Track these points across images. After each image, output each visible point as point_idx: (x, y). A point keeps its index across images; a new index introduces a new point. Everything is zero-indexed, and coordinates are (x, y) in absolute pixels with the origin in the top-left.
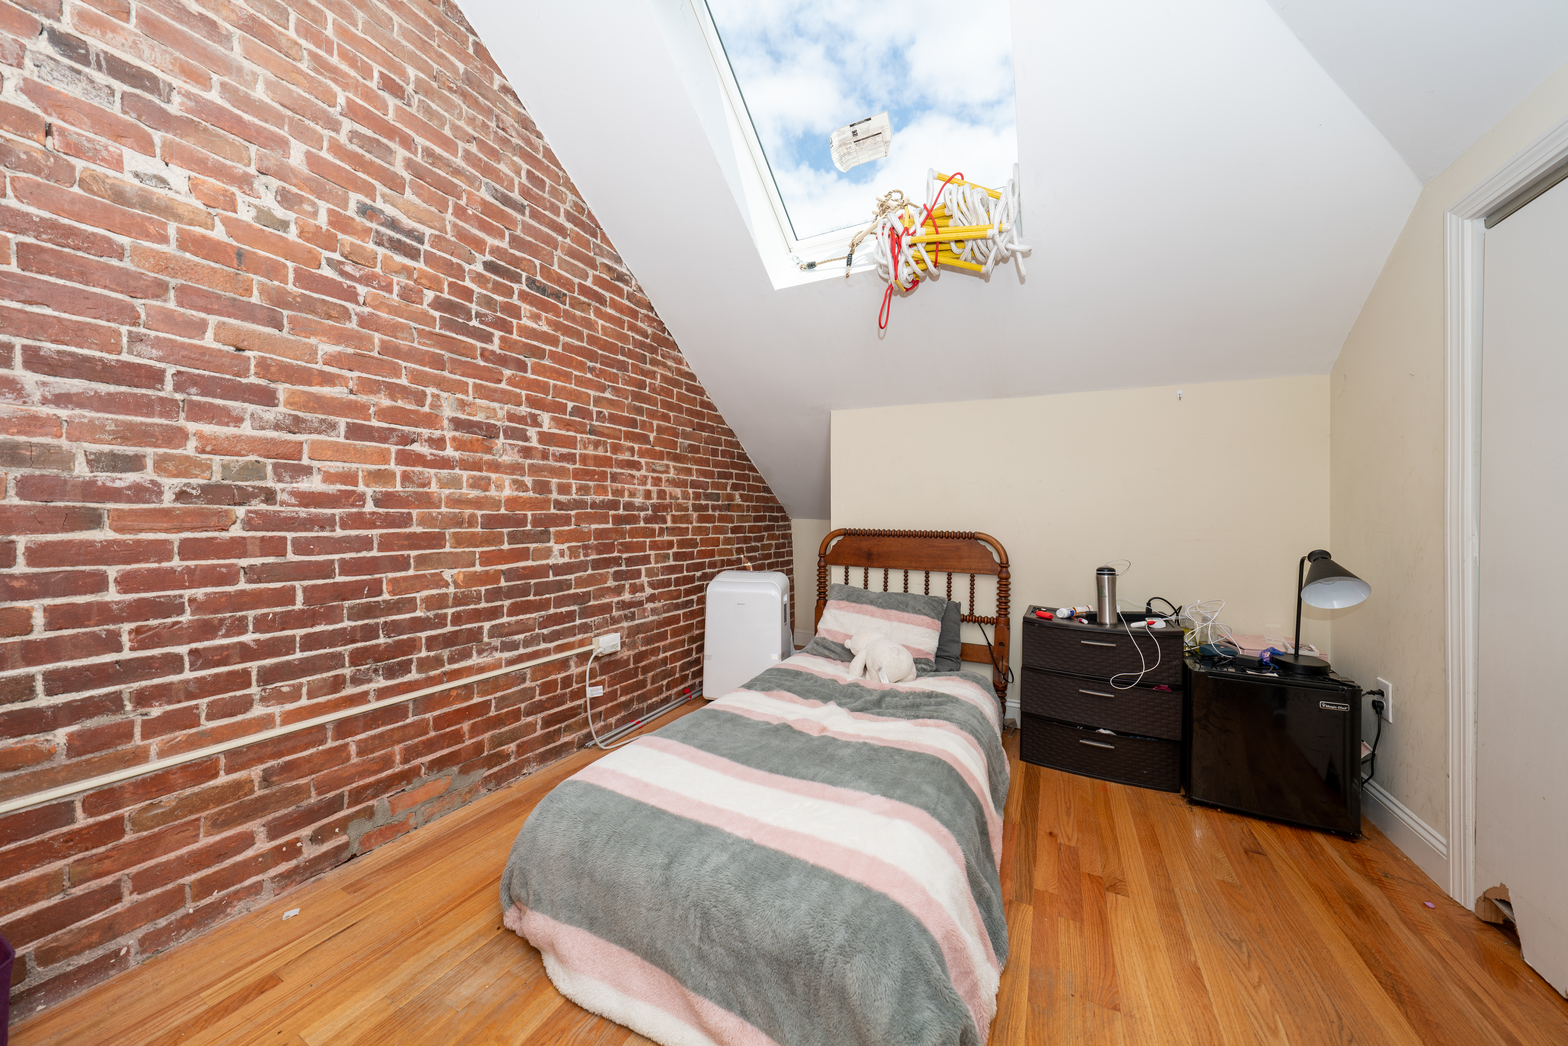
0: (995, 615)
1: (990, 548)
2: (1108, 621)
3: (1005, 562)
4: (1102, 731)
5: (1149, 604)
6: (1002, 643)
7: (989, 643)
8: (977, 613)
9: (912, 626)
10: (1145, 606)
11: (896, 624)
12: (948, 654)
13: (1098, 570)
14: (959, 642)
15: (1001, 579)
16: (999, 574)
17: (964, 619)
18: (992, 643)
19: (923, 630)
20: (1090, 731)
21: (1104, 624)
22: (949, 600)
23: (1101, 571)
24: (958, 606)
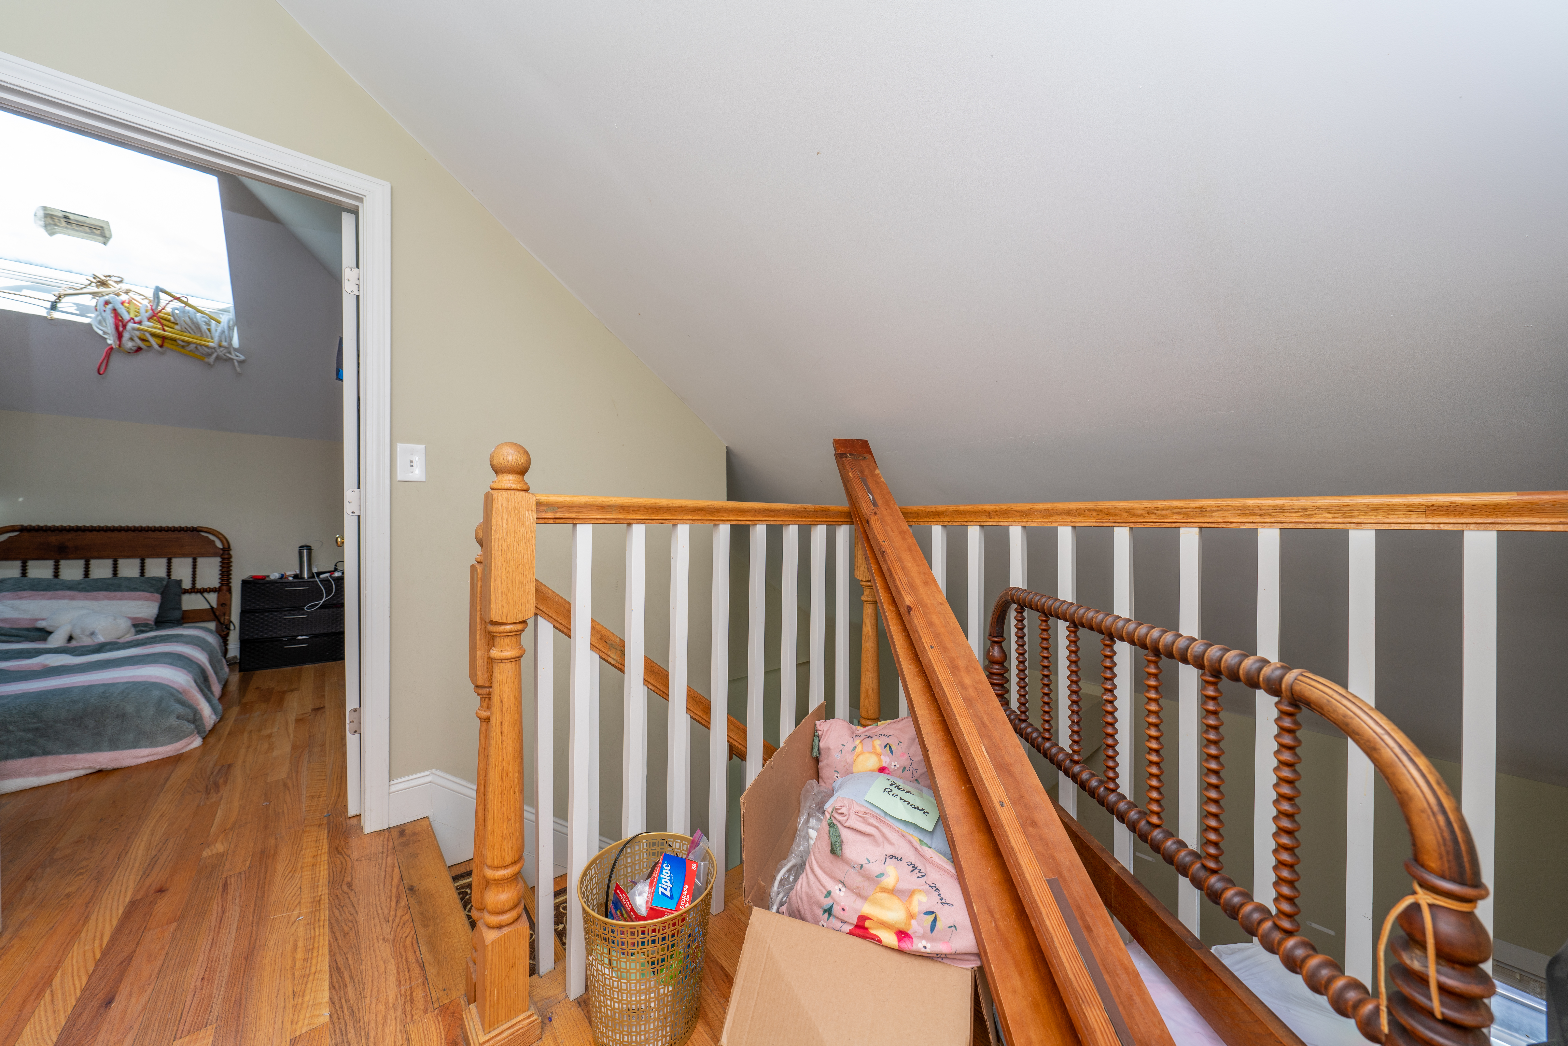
0: (217, 585)
1: (212, 537)
2: (306, 576)
3: (226, 546)
4: (300, 638)
5: (336, 565)
6: (224, 604)
7: (211, 606)
8: (199, 586)
9: (126, 601)
10: (334, 566)
11: (105, 602)
12: (168, 619)
13: (300, 547)
14: (180, 608)
15: (223, 559)
16: (221, 556)
17: (186, 592)
18: (215, 605)
19: (141, 603)
20: (293, 640)
21: (304, 578)
22: (170, 578)
23: (301, 548)
24: (179, 582)
